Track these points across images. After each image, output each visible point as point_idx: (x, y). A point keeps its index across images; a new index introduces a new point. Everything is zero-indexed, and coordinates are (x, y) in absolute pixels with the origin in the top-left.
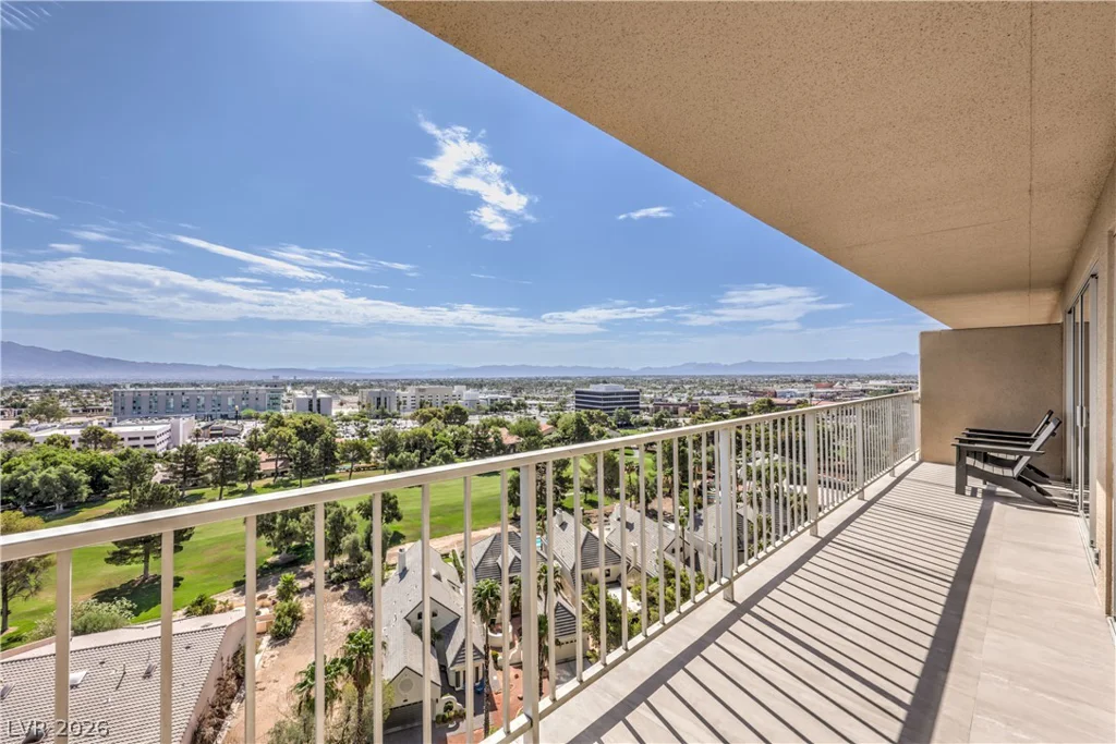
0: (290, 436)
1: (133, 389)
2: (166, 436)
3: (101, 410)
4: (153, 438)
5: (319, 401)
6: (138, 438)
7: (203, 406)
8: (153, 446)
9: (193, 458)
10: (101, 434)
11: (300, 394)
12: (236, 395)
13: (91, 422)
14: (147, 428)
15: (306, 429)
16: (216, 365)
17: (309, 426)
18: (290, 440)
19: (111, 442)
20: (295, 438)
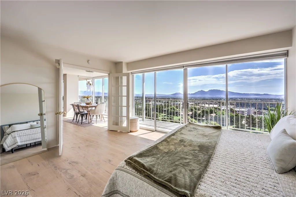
2: (247, 112)
3: (234, 104)
4: (244, 112)
6: (240, 112)
8: (243, 114)
10: (232, 110)
13: (231, 107)
14: (242, 110)
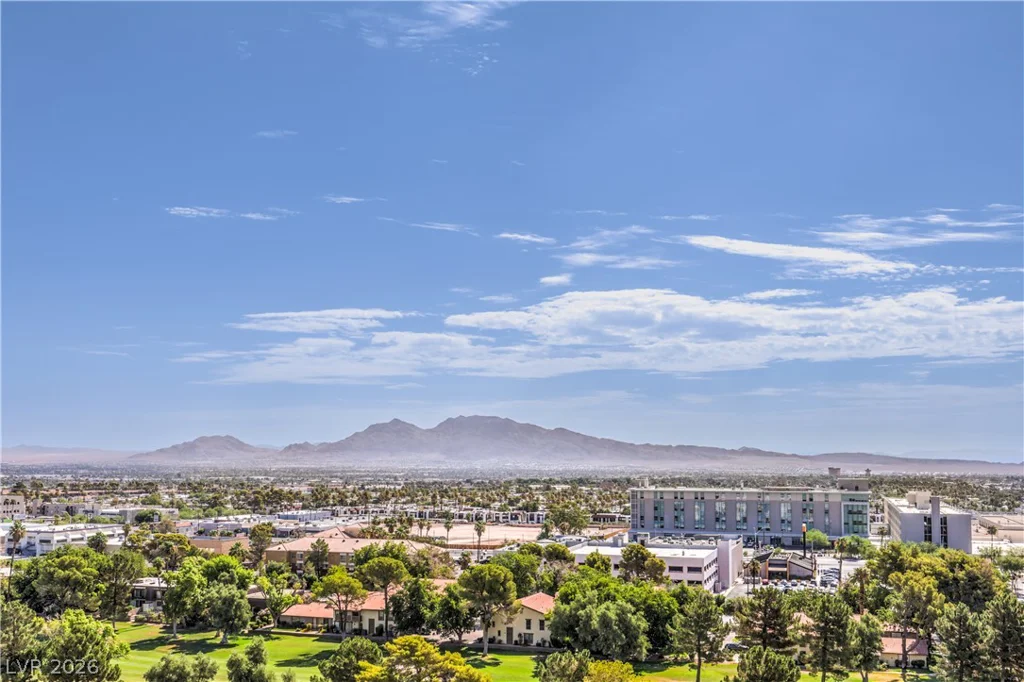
0: (930, 593)
1: (653, 488)
2: (713, 569)
4: (698, 570)
5: (944, 521)
6: (680, 569)
7: (745, 520)
9: (776, 613)
11: (902, 505)
12: (792, 503)
15: (955, 579)
16: (737, 447)
17: (961, 574)
18: (929, 600)
19: (656, 571)
20: (939, 597)
